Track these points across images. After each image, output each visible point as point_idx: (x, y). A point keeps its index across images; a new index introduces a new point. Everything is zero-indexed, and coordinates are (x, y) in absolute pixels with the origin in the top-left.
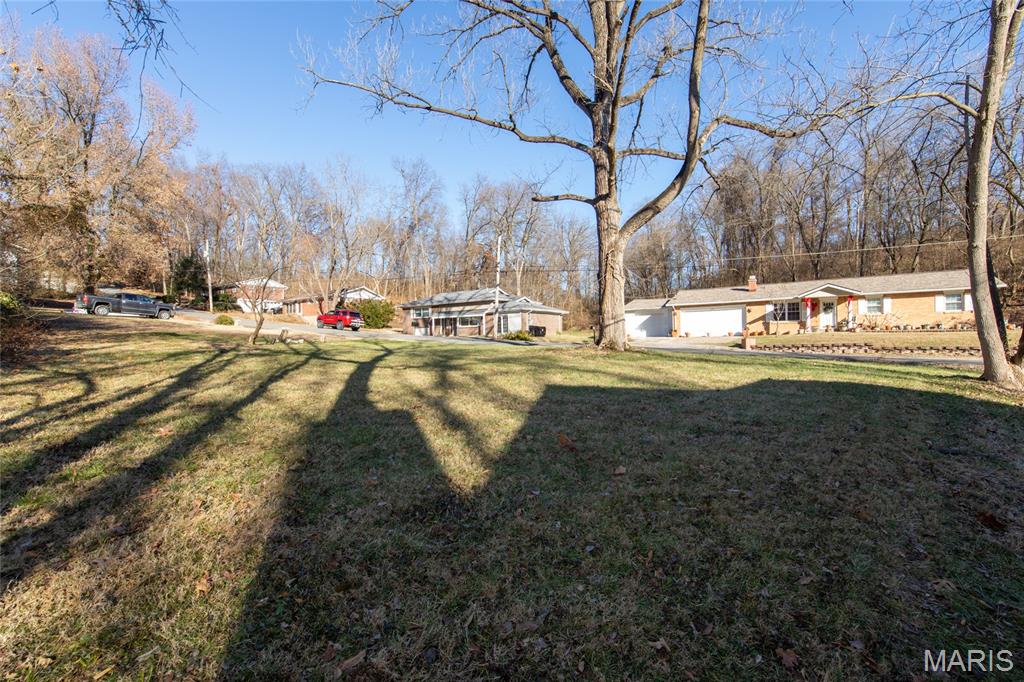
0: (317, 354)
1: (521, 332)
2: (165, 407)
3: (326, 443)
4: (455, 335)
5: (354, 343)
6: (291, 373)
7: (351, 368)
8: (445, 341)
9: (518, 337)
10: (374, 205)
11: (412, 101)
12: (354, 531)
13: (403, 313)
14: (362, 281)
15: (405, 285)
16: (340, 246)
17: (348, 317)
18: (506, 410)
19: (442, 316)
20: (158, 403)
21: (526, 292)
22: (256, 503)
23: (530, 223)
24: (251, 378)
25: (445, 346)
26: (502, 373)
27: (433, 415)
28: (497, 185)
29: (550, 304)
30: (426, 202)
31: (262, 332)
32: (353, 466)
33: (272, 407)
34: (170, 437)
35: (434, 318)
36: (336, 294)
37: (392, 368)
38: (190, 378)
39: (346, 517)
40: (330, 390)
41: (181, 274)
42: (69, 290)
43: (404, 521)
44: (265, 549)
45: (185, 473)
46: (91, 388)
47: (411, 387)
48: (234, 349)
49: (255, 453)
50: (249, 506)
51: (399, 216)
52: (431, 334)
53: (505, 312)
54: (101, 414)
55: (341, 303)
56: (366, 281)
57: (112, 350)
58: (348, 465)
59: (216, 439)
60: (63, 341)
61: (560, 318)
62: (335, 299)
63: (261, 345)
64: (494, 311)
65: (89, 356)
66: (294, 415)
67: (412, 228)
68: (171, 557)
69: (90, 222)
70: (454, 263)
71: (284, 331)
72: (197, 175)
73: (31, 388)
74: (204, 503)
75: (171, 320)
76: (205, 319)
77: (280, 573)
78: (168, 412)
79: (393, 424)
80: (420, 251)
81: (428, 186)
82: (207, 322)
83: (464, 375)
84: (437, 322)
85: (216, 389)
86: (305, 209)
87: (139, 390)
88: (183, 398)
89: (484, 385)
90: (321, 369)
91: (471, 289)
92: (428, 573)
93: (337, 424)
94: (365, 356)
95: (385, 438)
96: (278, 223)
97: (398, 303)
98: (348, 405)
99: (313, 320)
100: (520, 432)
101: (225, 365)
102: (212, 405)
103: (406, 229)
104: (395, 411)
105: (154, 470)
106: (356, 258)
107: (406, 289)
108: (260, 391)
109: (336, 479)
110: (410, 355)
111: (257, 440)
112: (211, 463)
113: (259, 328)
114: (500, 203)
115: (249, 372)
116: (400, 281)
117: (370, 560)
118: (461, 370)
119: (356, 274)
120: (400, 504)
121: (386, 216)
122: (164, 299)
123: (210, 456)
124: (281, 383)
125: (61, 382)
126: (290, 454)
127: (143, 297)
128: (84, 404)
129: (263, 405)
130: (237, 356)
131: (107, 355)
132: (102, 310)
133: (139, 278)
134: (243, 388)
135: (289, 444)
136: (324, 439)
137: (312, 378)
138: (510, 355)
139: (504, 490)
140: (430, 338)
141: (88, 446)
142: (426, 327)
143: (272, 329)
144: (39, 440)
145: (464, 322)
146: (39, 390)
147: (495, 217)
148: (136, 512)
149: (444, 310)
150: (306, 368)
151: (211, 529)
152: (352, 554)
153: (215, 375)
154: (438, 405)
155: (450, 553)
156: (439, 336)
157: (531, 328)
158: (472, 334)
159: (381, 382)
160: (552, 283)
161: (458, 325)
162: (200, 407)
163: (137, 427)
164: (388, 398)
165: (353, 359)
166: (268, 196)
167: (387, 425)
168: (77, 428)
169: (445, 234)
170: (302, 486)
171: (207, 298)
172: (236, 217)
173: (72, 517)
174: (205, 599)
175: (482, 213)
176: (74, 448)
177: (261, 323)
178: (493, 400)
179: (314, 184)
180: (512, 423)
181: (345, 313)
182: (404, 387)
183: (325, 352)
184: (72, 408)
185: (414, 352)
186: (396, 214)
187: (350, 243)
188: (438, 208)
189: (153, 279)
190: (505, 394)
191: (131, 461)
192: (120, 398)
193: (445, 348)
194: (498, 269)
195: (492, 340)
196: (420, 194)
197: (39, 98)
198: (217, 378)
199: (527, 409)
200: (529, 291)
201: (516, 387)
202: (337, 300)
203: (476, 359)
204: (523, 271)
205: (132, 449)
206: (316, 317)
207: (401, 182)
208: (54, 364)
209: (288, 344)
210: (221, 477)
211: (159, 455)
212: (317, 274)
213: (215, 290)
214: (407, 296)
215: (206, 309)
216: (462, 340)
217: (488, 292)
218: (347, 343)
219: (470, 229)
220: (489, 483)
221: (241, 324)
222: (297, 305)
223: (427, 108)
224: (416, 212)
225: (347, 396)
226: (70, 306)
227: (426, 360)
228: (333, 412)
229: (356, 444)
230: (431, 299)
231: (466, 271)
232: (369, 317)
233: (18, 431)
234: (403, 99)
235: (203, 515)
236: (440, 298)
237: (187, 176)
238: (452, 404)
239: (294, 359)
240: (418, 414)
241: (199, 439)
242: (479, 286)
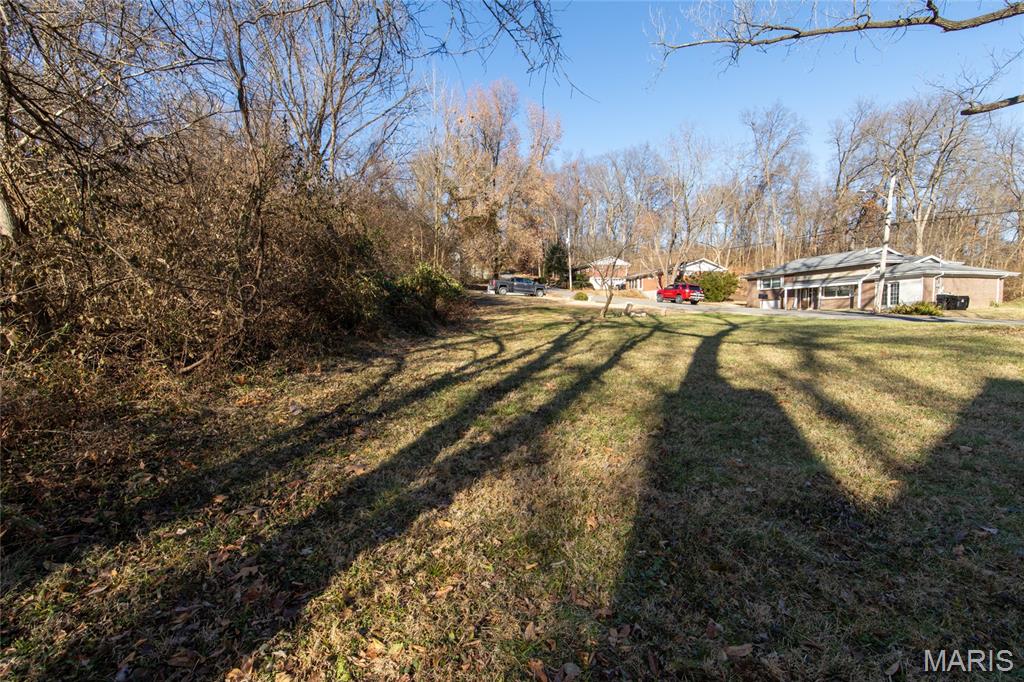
0: (659, 327)
1: (923, 304)
2: (546, 367)
3: (682, 414)
4: (815, 308)
5: (697, 317)
6: (640, 344)
7: (696, 342)
8: (801, 315)
9: (917, 311)
10: (719, 169)
11: (775, 35)
12: (723, 511)
13: (748, 285)
14: (702, 252)
15: (750, 253)
16: (681, 219)
17: (687, 291)
18: (915, 407)
19: (799, 286)
20: (542, 363)
21: (932, 248)
22: (626, 460)
23: (947, 152)
24: (606, 347)
25: (805, 321)
26: (899, 357)
27: (802, 401)
28: (892, 108)
29: (978, 263)
30: (782, 154)
31: (611, 306)
32: (713, 443)
33: (628, 374)
34: (555, 390)
35: (787, 288)
36: (675, 268)
37: (741, 343)
38: (561, 344)
39: (712, 495)
40: (677, 362)
41: (550, 260)
42: (485, 277)
43: (781, 516)
44: (638, 505)
45: (568, 422)
46: (502, 349)
47: (768, 366)
48: (590, 321)
49: (618, 415)
50: (619, 461)
51: (747, 175)
52: (782, 308)
53: (895, 278)
54: (510, 368)
55: (679, 277)
56: (706, 252)
57: (511, 320)
58: (707, 440)
59: (588, 398)
60: (484, 314)
61: (999, 284)
62: (674, 273)
63: (612, 319)
64: (878, 276)
65: (498, 325)
66: (647, 383)
67: (762, 187)
68: (566, 489)
69: (498, 224)
70: (816, 222)
71: (628, 305)
72: (562, 174)
73: (470, 346)
74: (584, 450)
75: (544, 297)
76: (566, 296)
77: (653, 531)
78: (550, 371)
79: (752, 405)
80: (771, 212)
81: (786, 132)
82: (568, 299)
83: (839, 356)
84: (791, 293)
85: (581, 354)
86: (646, 188)
87: (530, 352)
88: (559, 361)
89: (872, 370)
90: (666, 342)
91: (841, 251)
92: (820, 585)
93: (690, 397)
94: (709, 329)
95: (745, 419)
96: (624, 205)
97: (741, 275)
98: (698, 379)
99: (653, 294)
100: (946, 439)
101: (585, 335)
102: (579, 368)
103: (754, 190)
104: (752, 391)
105: (547, 415)
106: (695, 230)
107: (752, 258)
108: (615, 359)
109: (696, 453)
110: (760, 330)
111: (619, 403)
112: (585, 417)
113: (609, 303)
114: (894, 133)
115: (605, 341)
116: (745, 248)
117: (744, 547)
118: (833, 349)
119: (696, 246)
120: (773, 495)
121: (732, 178)
122: (538, 280)
123: (584, 411)
124: (632, 353)
125: (485, 343)
126: (649, 420)
127: (527, 280)
128: (499, 359)
129: (620, 372)
130: (593, 327)
131: (508, 324)
132: (503, 291)
133: (524, 266)
134: (602, 356)
135: (647, 411)
136: (680, 410)
137: (659, 349)
138: (909, 334)
139: (927, 512)
140: (781, 312)
141: (506, 391)
142: (776, 299)
143: (619, 304)
144: (479, 382)
145: (828, 292)
146: (475, 348)
147: (884, 153)
148: (539, 447)
149: (801, 278)
150: (652, 339)
151: (592, 474)
152: (722, 535)
153: (578, 343)
154: (806, 388)
155: (850, 573)
156: (793, 309)
157: (941, 299)
158: (839, 307)
159: (732, 358)
160: (983, 233)
161: (820, 296)
162: (572, 369)
163: (532, 380)
164: (742, 375)
165: (696, 333)
166: (615, 181)
167: (745, 405)
168: (498, 377)
169: (805, 188)
170: (663, 453)
171: (568, 278)
172: (589, 206)
173: (503, 441)
174: (594, 533)
175: (865, 150)
176: (497, 391)
177: (611, 298)
178: (891, 391)
179: (657, 161)
180: (931, 426)
181: (684, 287)
182: (760, 365)
183: (667, 325)
184: (493, 362)
185: (764, 327)
186: (744, 175)
187: (691, 214)
188: (797, 157)
189: (532, 265)
190: (911, 385)
191: (532, 407)
192: (519, 357)
193: (805, 324)
194: (888, 222)
195: (873, 314)
196: (774, 146)
197: (470, 138)
198: (581, 346)
199: (955, 408)
200: (937, 247)
201: (929, 377)
202: (676, 274)
203: (852, 337)
204: (930, 220)
205: (531, 397)
206: (655, 292)
207: (751, 136)
208: (480, 330)
209: (632, 317)
210: (594, 431)
211: (548, 405)
212: (657, 250)
213: (574, 270)
214: (752, 266)
215: (567, 287)
216: (827, 313)
217: (870, 253)
218: (688, 317)
219: (842, 176)
220: (901, 499)
221: (594, 300)
222: (638, 280)
223: (796, 37)
224: (768, 167)
225: (697, 370)
226: (485, 289)
227: (781, 336)
228: (684, 384)
229: (714, 420)
230: (784, 267)
231: (834, 230)
232: (708, 290)
233: (468, 375)
234: (763, 37)
235: (585, 461)
236: (796, 264)
237: (555, 177)
238: (827, 390)
239: (639, 331)
240: (782, 397)
241: (574, 396)
242: (852, 246)
